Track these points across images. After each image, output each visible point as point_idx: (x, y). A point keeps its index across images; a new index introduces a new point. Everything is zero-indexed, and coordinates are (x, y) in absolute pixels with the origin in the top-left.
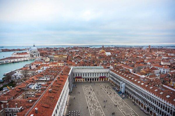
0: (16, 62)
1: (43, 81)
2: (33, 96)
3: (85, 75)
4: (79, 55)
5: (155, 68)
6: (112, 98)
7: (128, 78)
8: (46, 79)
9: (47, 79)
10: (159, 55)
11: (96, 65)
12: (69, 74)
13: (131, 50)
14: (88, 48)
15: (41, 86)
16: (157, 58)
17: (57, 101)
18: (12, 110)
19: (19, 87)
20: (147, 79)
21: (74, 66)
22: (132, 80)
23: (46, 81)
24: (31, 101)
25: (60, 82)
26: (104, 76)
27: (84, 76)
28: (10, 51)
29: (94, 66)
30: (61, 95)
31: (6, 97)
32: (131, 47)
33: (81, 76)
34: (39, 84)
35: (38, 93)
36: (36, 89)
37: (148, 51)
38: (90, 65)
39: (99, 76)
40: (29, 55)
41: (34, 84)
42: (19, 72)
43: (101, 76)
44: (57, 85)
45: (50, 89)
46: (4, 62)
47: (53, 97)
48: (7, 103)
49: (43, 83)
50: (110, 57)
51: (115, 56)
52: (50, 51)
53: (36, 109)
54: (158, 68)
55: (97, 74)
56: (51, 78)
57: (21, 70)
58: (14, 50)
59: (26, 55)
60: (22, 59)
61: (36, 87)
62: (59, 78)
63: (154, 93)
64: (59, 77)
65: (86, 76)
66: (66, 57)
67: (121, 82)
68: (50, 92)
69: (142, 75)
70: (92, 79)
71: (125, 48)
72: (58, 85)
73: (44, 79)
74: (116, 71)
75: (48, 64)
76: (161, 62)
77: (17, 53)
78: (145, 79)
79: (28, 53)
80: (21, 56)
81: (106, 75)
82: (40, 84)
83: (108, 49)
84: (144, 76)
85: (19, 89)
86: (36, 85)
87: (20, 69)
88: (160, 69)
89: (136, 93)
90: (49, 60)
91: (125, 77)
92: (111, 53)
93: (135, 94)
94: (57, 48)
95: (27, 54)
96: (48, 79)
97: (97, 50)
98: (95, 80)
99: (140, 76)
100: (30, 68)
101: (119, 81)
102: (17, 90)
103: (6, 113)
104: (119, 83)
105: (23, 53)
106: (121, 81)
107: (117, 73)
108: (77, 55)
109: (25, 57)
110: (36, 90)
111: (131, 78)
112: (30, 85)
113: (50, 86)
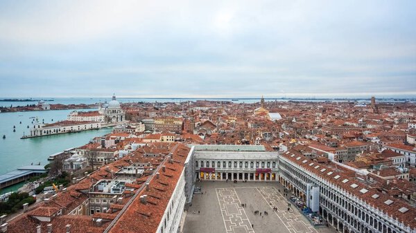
0: (75, 132)
1: (129, 175)
2: (105, 208)
3: (222, 164)
4: (208, 119)
5: (394, 150)
6: (287, 225)
7: (324, 175)
8: (134, 172)
9: (137, 172)
10: (401, 120)
11: (247, 143)
12: (187, 160)
13: (327, 107)
14: (228, 103)
15: (123, 188)
17: (158, 225)
19: (77, 186)
20: (375, 178)
21: (197, 143)
22: (336, 180)
23: (134, 175)
24: (99, 220)
25: (166, 180)
26: (266, 167)
27: (219, 166)
28: (65, 107)
29: (243, 143)
30: (166, 211)
31: (49, 208)
32: (328, 102)
33: (213, 166)
34: (120, 181)
35: (117, 203)
36: (112, 192)
37: (370, 110)
38: (233, 143)
39: (255, 167)
40: (103, 117)
41: (110, 182)
42: (80, 153)
43: (260, 167)
44: (158, 187)
45: (142, 194)
46: (52, 130)
47: (149, 213)
48: (50, 222)
49: (129, 181)
50: (279, 123)
51: (291, 122)
52: (146, 109)
54: (402, 153)
55: (249, 162)
56: (145, 169)
57: (83, 150)
58: (73, 107)
59: (97, 118)
60: (88, 126)
61: (113, 189)
62: (163, 169)
63: (397, 216)
64: (164, 168)
65: (224, 166)
66: (181, 123)
67: (308, 185)
68: (142, 202)
69: (360, 168)
70: (238, 175)
71: (312, 103)
72: (161, 187)
73: (131, 172)
74: (295, 157)
75: (140, 137)
76: (406, 137)
77: (79, 113)
78: (369, 179)
79: (100, 112)
80: (85, 119)
81: (271, 167)
82: (121, 183)
83: (274, 106)
84: (365, 172)
85: (78, 191)
86: (113, 184)
87: (82, 148)
88: (407, 154)
89: (349, 213)
90: (144, 129)
91: (318, 172)
92: (282, 116)
93: (345, 215)
94: (161, 104)
95: (99, 115)
96: (140, 172)
97: (249, 109)
98: (246, 178)
99: (356, 170)
100: (103, 146)
101: (304, 183)
102: (73, 193)
104: (305, 187)
105: (90, 112)
106: (309, 181)
107: (297, 162)
108: (205, 120)
109: (93, 122)
110: (113, 195)
111: (334, 174)
112: (99, 184)
113: (143, 187)
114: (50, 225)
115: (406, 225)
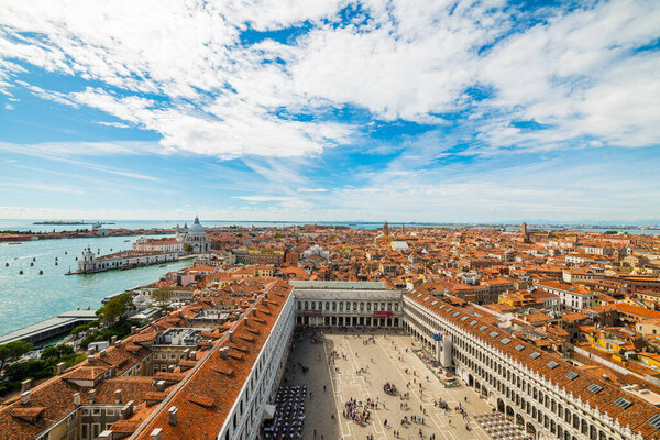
0: (143, 265)
1: (209, 322)
2: (172, 366)
3: (331, 306)
5: (545, 290)
7: (457, 321)
8: (216, 317)
9: (219, 316)
10: (557, 252)
11: (365, 279)
13: (465, 234)
14: (344, 228)
15: (199, 338)
16: (550, 259)
17: (241, 386)
18: (103, 411)
19: (136, 338)
20: (520, 324)
21: (302, 279)
22: (471, 328)
23: (215, 321)
24: (161, 383)
25: (257, 328)
26: (386, 310)
27: (327, 308)
28: (131, 233)
29: (359, 279)
30: (253, 368)
31: (92, 368)
33: (320, 308)
34: (195, 329)
35: (188, 358)
36: (183, 345)
37: (520, 239)
38: (346, 278)
39: (372, 309)
40: (181, 246)
41: (182, 331)
42: (147, 293)
43: (379, 309)
44: (245, 336)
45: (223, 346)
46: (111, 264)
47: (230, 372)
48: (93, 388)
49: (206, 329)
50: (405, 254)
51: (420, 253)
52: (240, 236)
53: (171, 410)
54: (556, 293)
55: (366, 303)
56: (231, 313)
57: (151, 290)
58: (140, 232)
59: (174, 247)
60: (161, 258)
61: (185, 341)
62: (254, 313)
63: (545, 373)
64: (254, 311)
65: (334, 308)
66: (282, 253)
68: (223, 356)
69: (504, 312)
71: (447, 230)
72: (250, 337)
73: (211, 317)
74: (422, 298)
75: (229, 271)
76: (561, 273)
77: (150, 241)
79: (178, 240)
80: (157, 248)
81: (393, 310)
82: (197, 332)
83: (400, 231)
84: (510, 316)
85: (136, 344)
86: (185, 334)
87: (150, 286)
88: (562, 294)
89: (487, 369)
90: (235, 260)
91: (450, 317)
92: (409, 245)
93: (482, 372)
94: (258, 229)
95: (177, 243)
96: (223, 317)
97: (369, 236)
98: (362, 323)
99: (498, 315)
100: (179, 284)
102: (128, 347)
103: (85, 420)
105: (164, 239)
106: (439, 328)
107: (423, 303)
110: (185, 348)
111: (470, 320)
112: (167, 333)
113: (226, 336)
114: (92, 391)
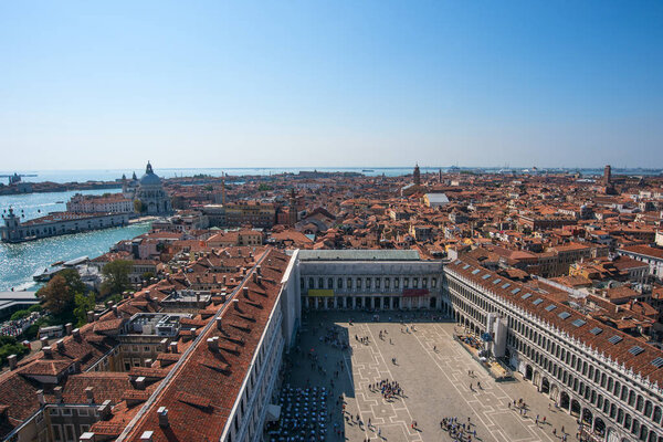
1: (185, 306)
2: (149, 360)
4: (321, 205)
7: (516, 300)
8: (195, 299)
9: (199, 298)
11: (390, 246)
12: (286, 278)
14: (356, 175)
15: (177, 326)
16: (640, 216)
18: (75, 411)
19: (97, 326)
20: (597, 302)
21: (302, 247)
22: (534, 307)
23: (194, 304)
24: (140, 379)
25: (250, 312)
26: (420, 286)
27: (340, 286)
28: (59, 188)
29: (383, 247)
30: (252, 364)
31: (51, 362)
33: (331, 286)
34: (170, 315)
35: (167, 351)
36: (159, 334)
37: (600, 189)
38: (364, 246)
39: (401, 287)
41: (153, 316)
42: (96, 269)
43: (411, 287)
44: (236, 323)
45: (211, 336)
46: (41, 230)
47: (223, 367)
48: (58, 385)
49: (185, 315)
50: (445, 210)
51: (465, 209)
52: (210, 189)
53: (161, 410)
54: (645, 261)
55: (392, 278)
56: (213, 294)
57: (100, 264)
58: (73, 186)
59: (121, 206)
60: (107, 221)
61: (160, 329)
62: (245, 293)
63: (625, 360)
65: (350, 286)
66: (273, 212)
68: (213, 348)
69: (577, 286)
70: (373, 299)
72: (242, 323)
73: (188, 299)
74: (470, 270)
76: (654, 234)
77: (89, 198)
78: (588, 303)
79: (126, 196)
81: (429, 286)
82: (173, 318)
83: (436, 182)
84: (584, 292)
85: (98, 333)
86: (158, 320)
87: (99, 260)
88: (652, 262)
90: (207, 223)
91: (507, 295)
92: (450, 198)
93: (544, 362)
94: (236, 179)
95: (125, 200)
96: (203, 298)
97: (393, 186)
98: (387, 305)
99: (570, 290)
100: (137, 256)
102: (89, 337)
103: (54, 420)
107: (472, 278)
108: (315, 207)
110: (161, 339)
111: (533, 298)
112: (135, 320)
113: (212, 324)
114: (58, 388)
115: (636, 373)
